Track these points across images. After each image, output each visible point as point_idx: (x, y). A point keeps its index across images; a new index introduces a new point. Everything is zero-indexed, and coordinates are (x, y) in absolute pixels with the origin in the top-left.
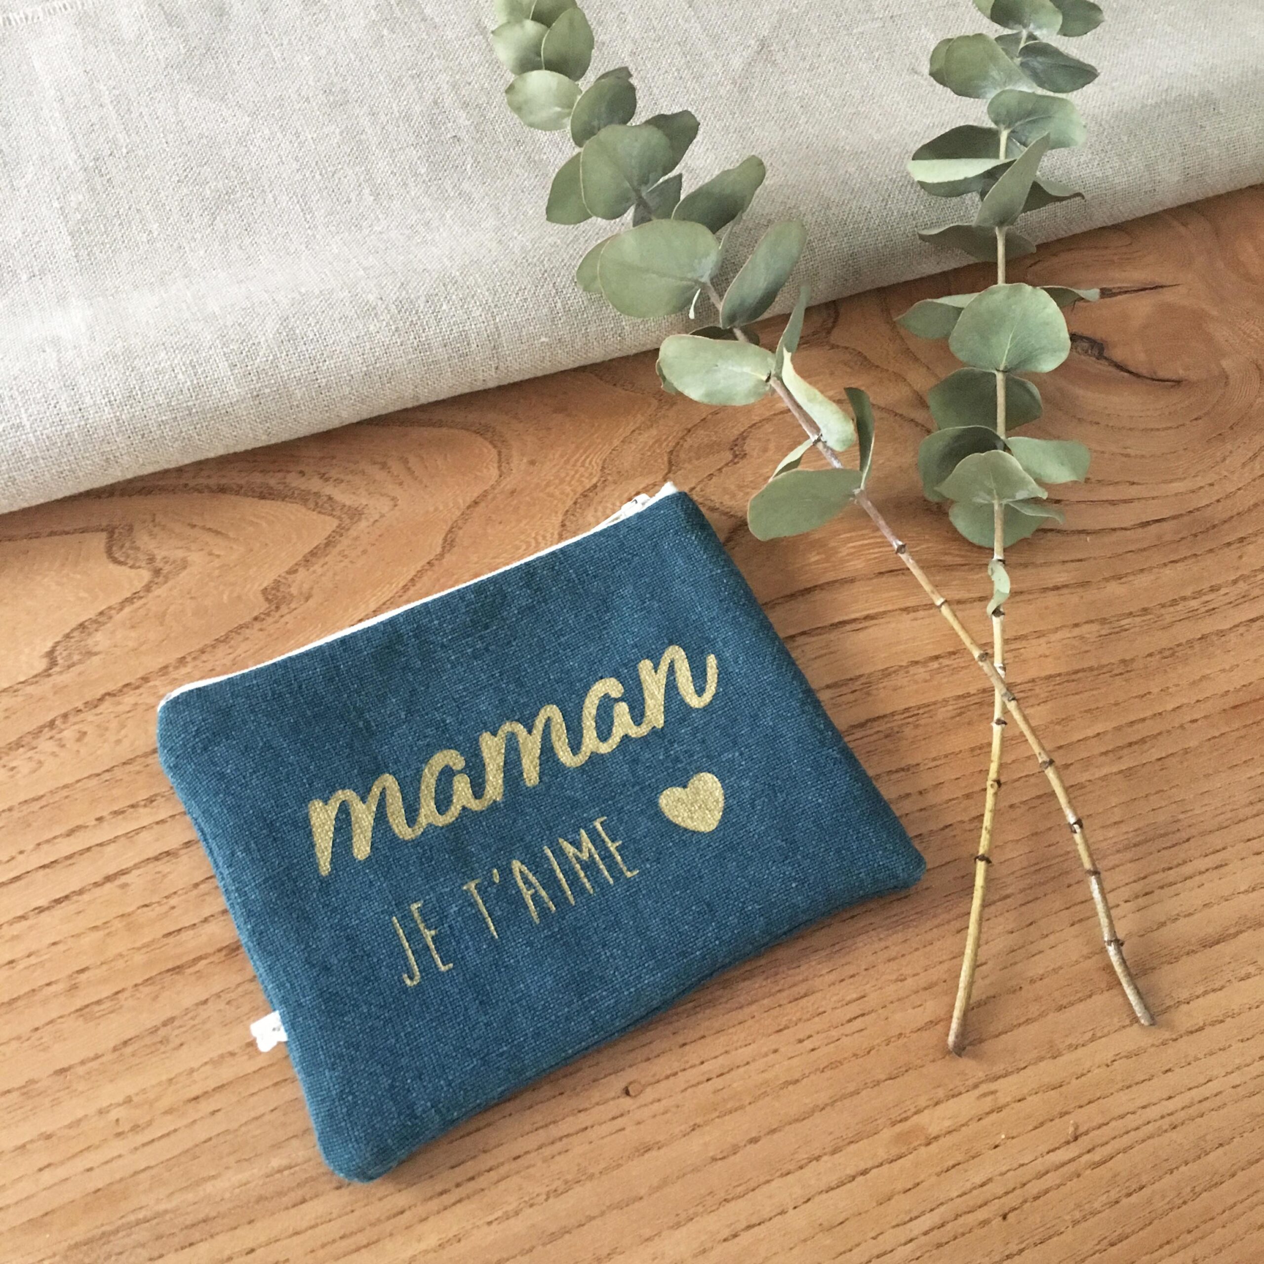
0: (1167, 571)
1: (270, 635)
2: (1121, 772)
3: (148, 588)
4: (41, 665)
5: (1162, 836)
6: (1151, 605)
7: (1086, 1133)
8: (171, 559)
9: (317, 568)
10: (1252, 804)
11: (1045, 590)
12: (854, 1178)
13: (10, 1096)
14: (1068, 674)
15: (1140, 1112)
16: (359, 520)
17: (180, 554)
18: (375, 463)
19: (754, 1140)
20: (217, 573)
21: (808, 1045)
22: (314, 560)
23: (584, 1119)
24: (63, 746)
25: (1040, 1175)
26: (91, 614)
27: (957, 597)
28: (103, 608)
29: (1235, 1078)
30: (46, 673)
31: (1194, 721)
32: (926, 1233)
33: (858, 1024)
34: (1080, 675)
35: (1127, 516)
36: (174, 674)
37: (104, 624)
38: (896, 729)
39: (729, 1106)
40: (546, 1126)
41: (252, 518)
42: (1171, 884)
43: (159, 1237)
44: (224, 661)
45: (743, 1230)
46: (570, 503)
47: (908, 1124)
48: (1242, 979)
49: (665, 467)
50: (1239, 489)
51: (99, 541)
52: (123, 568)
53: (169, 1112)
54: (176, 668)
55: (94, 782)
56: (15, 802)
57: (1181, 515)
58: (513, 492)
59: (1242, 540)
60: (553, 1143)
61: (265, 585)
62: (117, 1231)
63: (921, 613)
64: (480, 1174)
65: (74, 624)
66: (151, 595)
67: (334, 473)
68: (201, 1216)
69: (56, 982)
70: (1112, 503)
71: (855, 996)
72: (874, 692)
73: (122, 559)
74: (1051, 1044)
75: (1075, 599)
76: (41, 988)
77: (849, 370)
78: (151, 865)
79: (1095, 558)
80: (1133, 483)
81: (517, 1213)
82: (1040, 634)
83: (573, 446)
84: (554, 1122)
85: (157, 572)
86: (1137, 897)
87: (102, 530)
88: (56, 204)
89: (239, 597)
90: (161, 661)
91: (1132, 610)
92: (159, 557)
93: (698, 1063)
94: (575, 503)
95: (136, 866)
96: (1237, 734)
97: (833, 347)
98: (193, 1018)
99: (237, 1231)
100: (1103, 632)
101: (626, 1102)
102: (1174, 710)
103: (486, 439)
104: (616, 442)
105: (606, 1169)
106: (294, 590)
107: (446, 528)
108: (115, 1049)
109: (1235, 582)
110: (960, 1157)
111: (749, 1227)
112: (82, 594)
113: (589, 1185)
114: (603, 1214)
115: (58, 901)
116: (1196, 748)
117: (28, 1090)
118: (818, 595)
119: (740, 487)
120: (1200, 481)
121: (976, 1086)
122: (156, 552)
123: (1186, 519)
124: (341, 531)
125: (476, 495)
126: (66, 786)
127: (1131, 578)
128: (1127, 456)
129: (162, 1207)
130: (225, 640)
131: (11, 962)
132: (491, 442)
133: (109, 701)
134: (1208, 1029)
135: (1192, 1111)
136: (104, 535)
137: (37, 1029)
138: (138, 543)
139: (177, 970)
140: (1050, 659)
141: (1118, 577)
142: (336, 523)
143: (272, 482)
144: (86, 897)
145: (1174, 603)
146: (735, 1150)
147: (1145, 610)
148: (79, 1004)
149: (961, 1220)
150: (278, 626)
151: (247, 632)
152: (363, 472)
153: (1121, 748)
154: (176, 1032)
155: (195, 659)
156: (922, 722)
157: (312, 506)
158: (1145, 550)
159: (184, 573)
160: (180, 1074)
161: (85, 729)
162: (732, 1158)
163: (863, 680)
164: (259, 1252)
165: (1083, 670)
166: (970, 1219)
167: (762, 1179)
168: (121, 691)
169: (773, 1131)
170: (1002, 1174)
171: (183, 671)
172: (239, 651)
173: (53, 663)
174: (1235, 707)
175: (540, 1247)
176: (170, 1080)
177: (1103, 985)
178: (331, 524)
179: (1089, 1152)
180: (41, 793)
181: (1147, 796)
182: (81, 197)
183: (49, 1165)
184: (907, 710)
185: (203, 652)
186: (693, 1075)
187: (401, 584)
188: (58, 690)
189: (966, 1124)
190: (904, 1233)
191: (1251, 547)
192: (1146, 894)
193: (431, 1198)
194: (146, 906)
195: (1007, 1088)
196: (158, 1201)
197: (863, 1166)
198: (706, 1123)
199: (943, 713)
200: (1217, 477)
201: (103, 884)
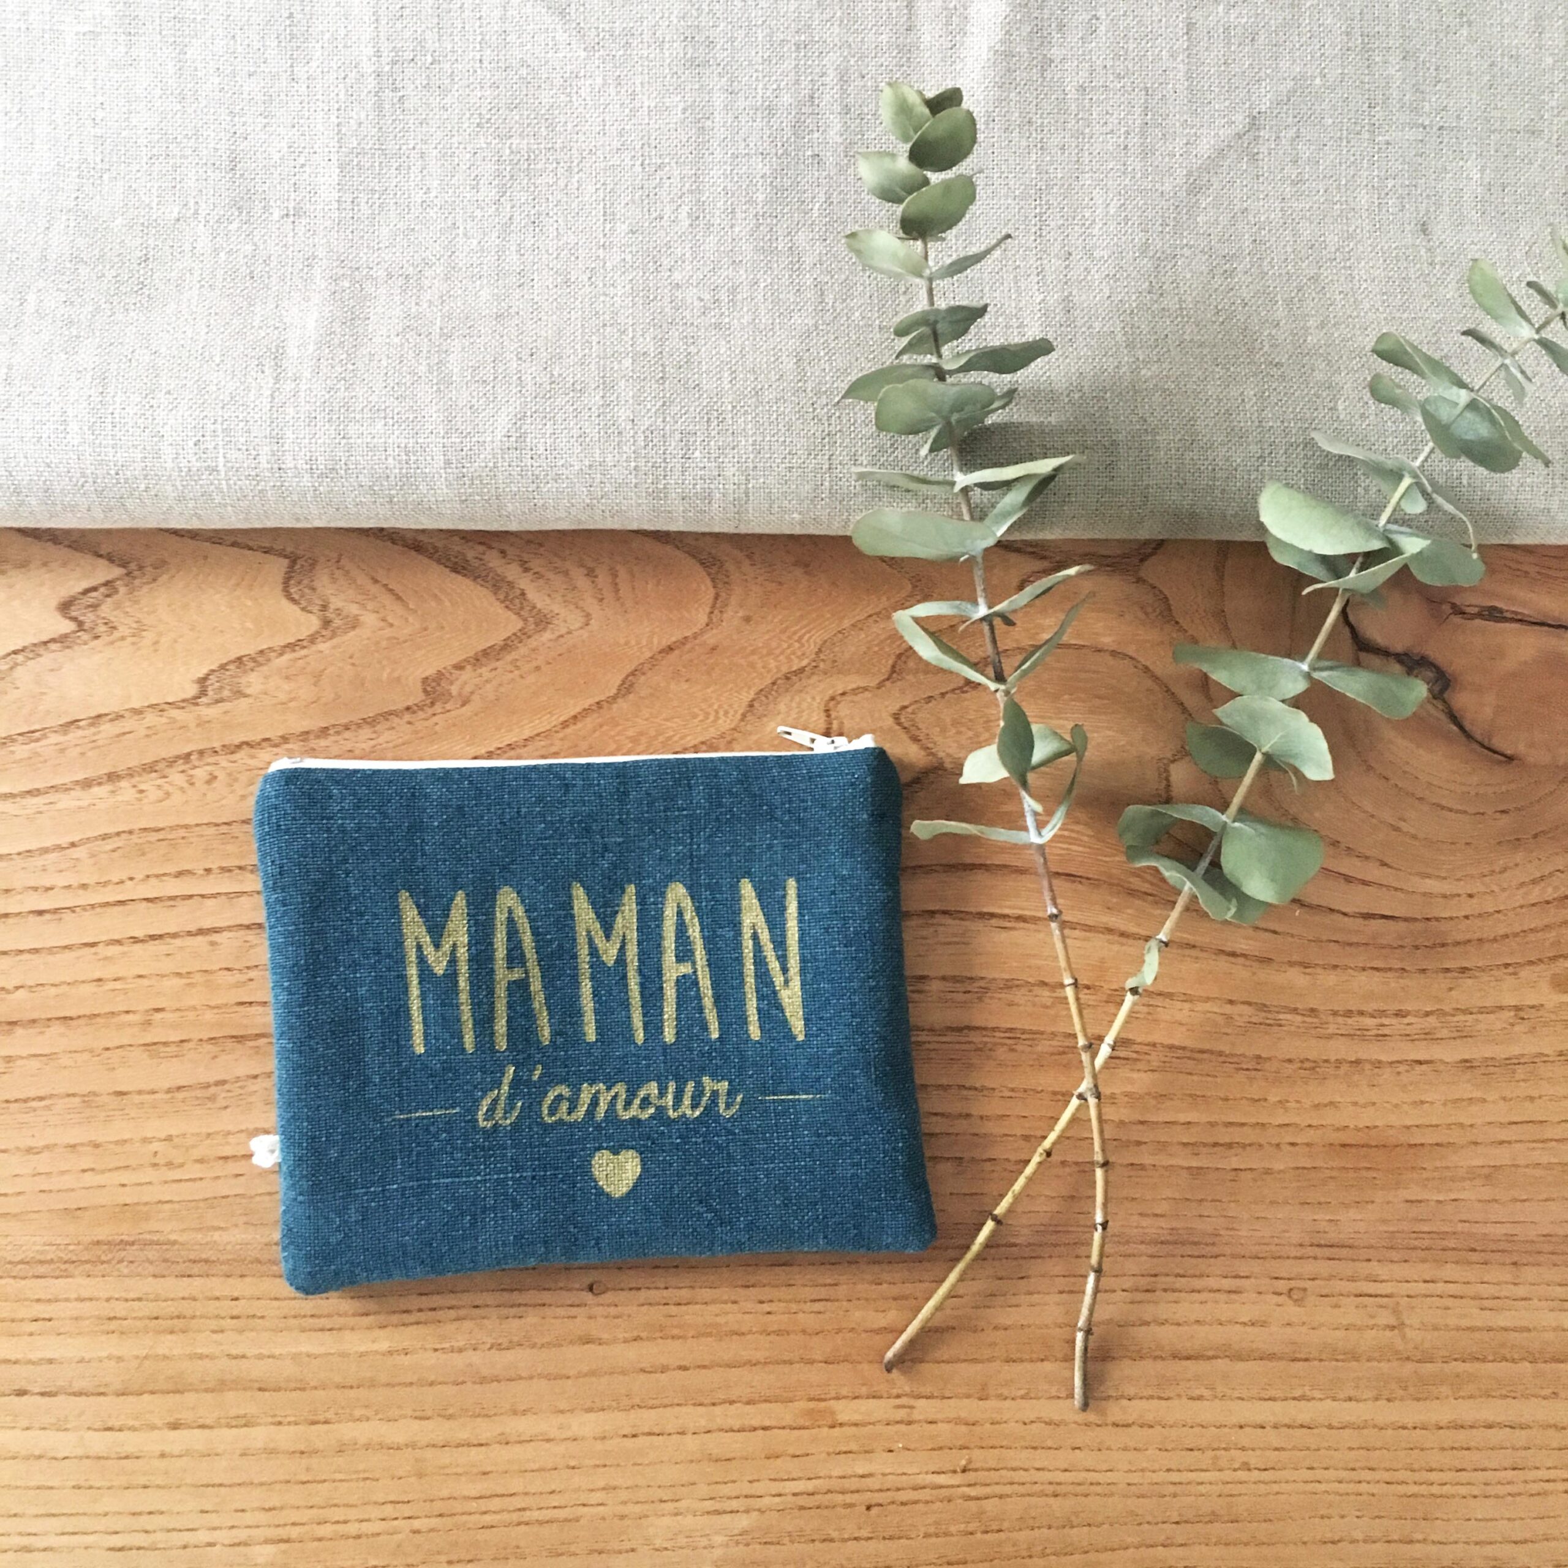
0: (1363, 977)
1: (416, 732)
2: (1189, 1168)
3: (313, 639)
4: (192, 690)
5: (1196, 1243)
6: (1322, 1008)
7: (976, 1470)
8: (344, 613)
9: (484, 670)
10: (1301, 1245)
11: (1223, 952)
12: (755, 1429)
13: (72, 1099)
14: (1192, 1051)
15: (1033, 1472)
16: (544, 629)
17: (354, 609)
18: (582, 566)
19: (685, 1368)
20: (384, 644)
21: (766, 1307)
22: (484, 660)
23: (546, 1297)
24: (192, 784)
25: (915, 1489)
26: (250, 649)
27: (1123, 928)
28: (265, 647)
29: (1135, 1478)
30: (194, 701)
31: (1293, 1144)
32: (794, 1495)
33: (818, 1306)
34: (1205, 1056)
35: (1357, 900)
36: (314, 743)
37: (261, 665)
38: (989, 1046)
39: (675, 1332)
40: (512, 1290)
41: (436, 591)
42: (1174, 1291)
43: (165, 1261)
44: (364, 746)
45: (644, 1434)
46: (769, 681)
47: (823, 1404)
48: (1191, 1398)
49: (885, 670)
50: (1498, 912)
51: (277, 567)
52: (295, 608)
53: (201, 1161)
54: (318, 737)
55: (212, 830)
56: (136, 826)
57: (1415, 920)
58: (713, 649)
59: (1463, 970)
60: (512, 1306)
61: (427, 674)
62: (133, 1243)
63: (1077, 933)
64: (441, 1308)
65: (233, 656)
66: (314, 648)
67: (536, 564)
68: (204, 1256)
69: (134, 1012)
70: (1348, 879)
71: (829, 1281)
72: (987, 1000)
73: (296, 597)
74: (984, 1386)
75: (1245, 974)
76: (119, 1013)
77: (1143, 616)
78: (242, 933)
79: (1292, 936)
80: (1384, 864)
81: (460, 1350)
82: (1188, 999)
83: (798, 614)
84: (520, 1290)
85: (327, 623)
86: (1137, 1290)
87: (286, 557)
88: (333, 119)
89: (398, 679)
90: (306, 724)
91: (1299, 1006)
92: (332, 607)
93: (662, 1285)
94: (774, 683)
95: (229, 928)
96: (1328, 1173)
97: (1140, 580)
98: (241, 1087)
99: (230, 1280)
100: (1254, 1020)
101: (588, 1297)
102: (1279, 1126)
103: (709, 574)
104: (846, 623)
105: (549, 1343)
106: (454, 689)
107: (629, 668)
108: (169, 1091)
109: (1427, 1014)
110: (853, 1447)
111: (650, 1434)
112: (249, 625)
113: (528, 1351)
114: (531, 1378)
115: (153, 937)
116: (1280, 1172)
117: (88, 1099)
118: (981, 877)
119: (955, 723)
120: (1462, 888)
121: (898, 1396)
122: (333, 599)
123: (1419, 926)
124: (522, 636)
125: (674, 639)
126: (186, 827)
127: (1319, 970)
128: (1397, 829)
129: (173, 1237)
130: (370, 722)
131: (100, 980)
132: (713, 580)
133: (246, 750)
134: (1135, 1428)
135: (1079, 1489)
136: (285, 562)
137: (108, 1049)
138: (316, 584)
139: (239, 1039)
140: (1184, 1029)
141: (1305, 965)
142: (520, 624)
143: (470, 555)
144: (178, 942)
145: (1349, 1014)
146: (664, 1369)
147: (1312, 1010)
148: (149, 1040)
149: (830, 1496)
150: (426, 723)
151: (396, 720)
152: (566, 573)
153: (1205, 1145)
154: (224, 1095)
155: (338, 733)
156: (1019, 1048)
157: (502, 597)
158: (1351, 944)
159: (352, 634)
160: (217, 1133)
161: (216, 773)
162: (658, 1375)
163: (982, 984)
164: (242, 1302)
165: (1211, 1052)
166: (839, 1498)
167: (676, 1401)
168: (259, 744)
169: (704, 1367)
170: (884, 1475)
171: (323, 743)
172: (381, 740)
173: (203, 692)
174: (1344, 1146)
175: (469, 1384)
176: (209, 1135)
177: (1060, 1355)
178: (514, 624)
179: (969, 1485)
180: (161, 826)
181: (1201, 1200)
182: (363, 115)
183: (93, 1170)
184: (1011, 1030)
185: (347, 728)
186: (654, 1295)
187: (562, 719)
188: (202, 723)
189: (873, 1424)
190: (776, 1487)
191: (1470, 982)
192: (1147, 1291)
193: (394, 1312)
194: (228, 969)
195: (924, 1408)
196: (172, 1231)
197: (767, 1423)
198: (648, 1339)
199: (1044, 1046)
200: (1482, 889)
201: (196, 935)
